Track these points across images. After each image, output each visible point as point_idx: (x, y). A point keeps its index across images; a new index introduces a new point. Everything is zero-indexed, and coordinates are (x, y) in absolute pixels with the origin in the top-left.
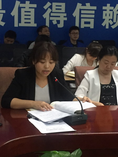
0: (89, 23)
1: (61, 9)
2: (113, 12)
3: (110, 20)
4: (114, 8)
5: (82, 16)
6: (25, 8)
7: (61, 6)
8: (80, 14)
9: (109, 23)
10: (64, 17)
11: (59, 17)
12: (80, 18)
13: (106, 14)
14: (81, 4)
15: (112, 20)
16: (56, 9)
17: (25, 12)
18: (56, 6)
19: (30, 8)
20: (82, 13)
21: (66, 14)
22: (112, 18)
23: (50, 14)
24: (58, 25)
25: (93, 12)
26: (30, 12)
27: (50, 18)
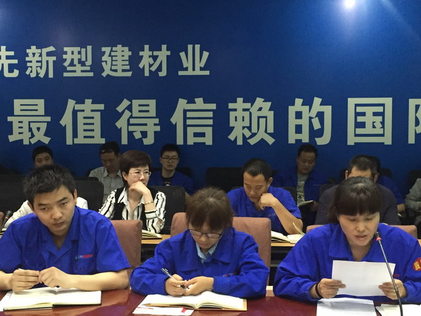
0: (203, 135)
1: (148, 111)
2: (250, 113)
3: (244, 128)
4: (252, 106)
5: (189, 122)
6: (83, 111)
7: (148, 105)
8: (185, 118)
9: (244, 135)
10: (155, 125)
11: (146, 125)
12: (185, 126)
13: (236, 117)
14: (186, 101)
15: (250, 128)
16: (140, 111)
17: (84, 118)
18: (140, 105)
19: (92, 111)
20: (188, 116)
21: (158, 119)
22: (248, 125)
23: (128, 120)
24: (144, 139)
25: (210, 114)
26: (93, 118)
27: (130, 127)
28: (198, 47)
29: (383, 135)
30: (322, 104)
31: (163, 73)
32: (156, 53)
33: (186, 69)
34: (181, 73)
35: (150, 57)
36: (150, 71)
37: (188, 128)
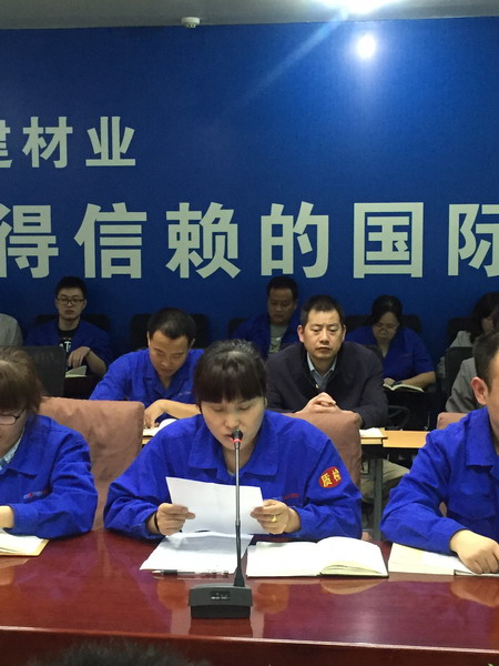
0: (126, 262)
1: (39, 224)
2: (201, 228)
3: (191, 250)
4: (203, 215)
5: (104, 241)
7: (38, 215)
8: (98, 235)
9: (191, 263)
10: (50, 246)
11: (35, 246)
12: (98, 249)
13: (178, 234)
14: (99, 208)
15: (200, 251)
16: (25, 224)
18: (25, 215)
20: (102, 232)
21: (54, 238)
22: (198, 247)
23: (7, 239)
24: (32, 269)
25: (138, 229)
27: (9, 249)
28: (116, 120)
29: (409, 262)
30: (313, 213)
31: (61, 163)
32: (49, 130)
33: (98, 156)
34: (90, 163)
35: (40, 136)
36: (41, 159)
37: (103, 251)
